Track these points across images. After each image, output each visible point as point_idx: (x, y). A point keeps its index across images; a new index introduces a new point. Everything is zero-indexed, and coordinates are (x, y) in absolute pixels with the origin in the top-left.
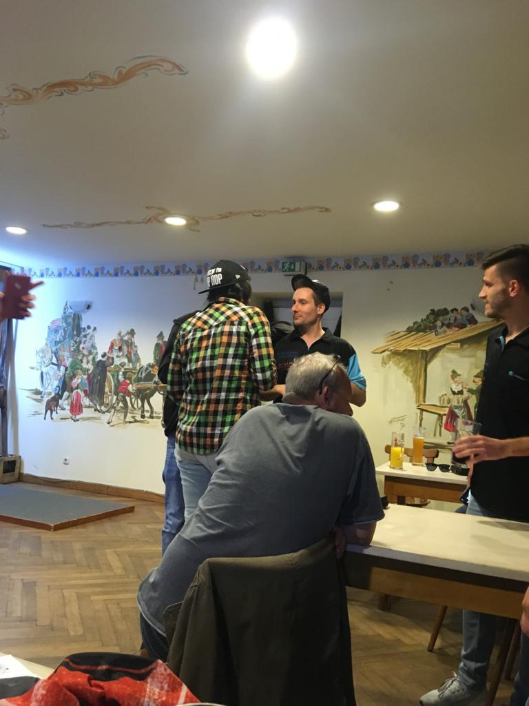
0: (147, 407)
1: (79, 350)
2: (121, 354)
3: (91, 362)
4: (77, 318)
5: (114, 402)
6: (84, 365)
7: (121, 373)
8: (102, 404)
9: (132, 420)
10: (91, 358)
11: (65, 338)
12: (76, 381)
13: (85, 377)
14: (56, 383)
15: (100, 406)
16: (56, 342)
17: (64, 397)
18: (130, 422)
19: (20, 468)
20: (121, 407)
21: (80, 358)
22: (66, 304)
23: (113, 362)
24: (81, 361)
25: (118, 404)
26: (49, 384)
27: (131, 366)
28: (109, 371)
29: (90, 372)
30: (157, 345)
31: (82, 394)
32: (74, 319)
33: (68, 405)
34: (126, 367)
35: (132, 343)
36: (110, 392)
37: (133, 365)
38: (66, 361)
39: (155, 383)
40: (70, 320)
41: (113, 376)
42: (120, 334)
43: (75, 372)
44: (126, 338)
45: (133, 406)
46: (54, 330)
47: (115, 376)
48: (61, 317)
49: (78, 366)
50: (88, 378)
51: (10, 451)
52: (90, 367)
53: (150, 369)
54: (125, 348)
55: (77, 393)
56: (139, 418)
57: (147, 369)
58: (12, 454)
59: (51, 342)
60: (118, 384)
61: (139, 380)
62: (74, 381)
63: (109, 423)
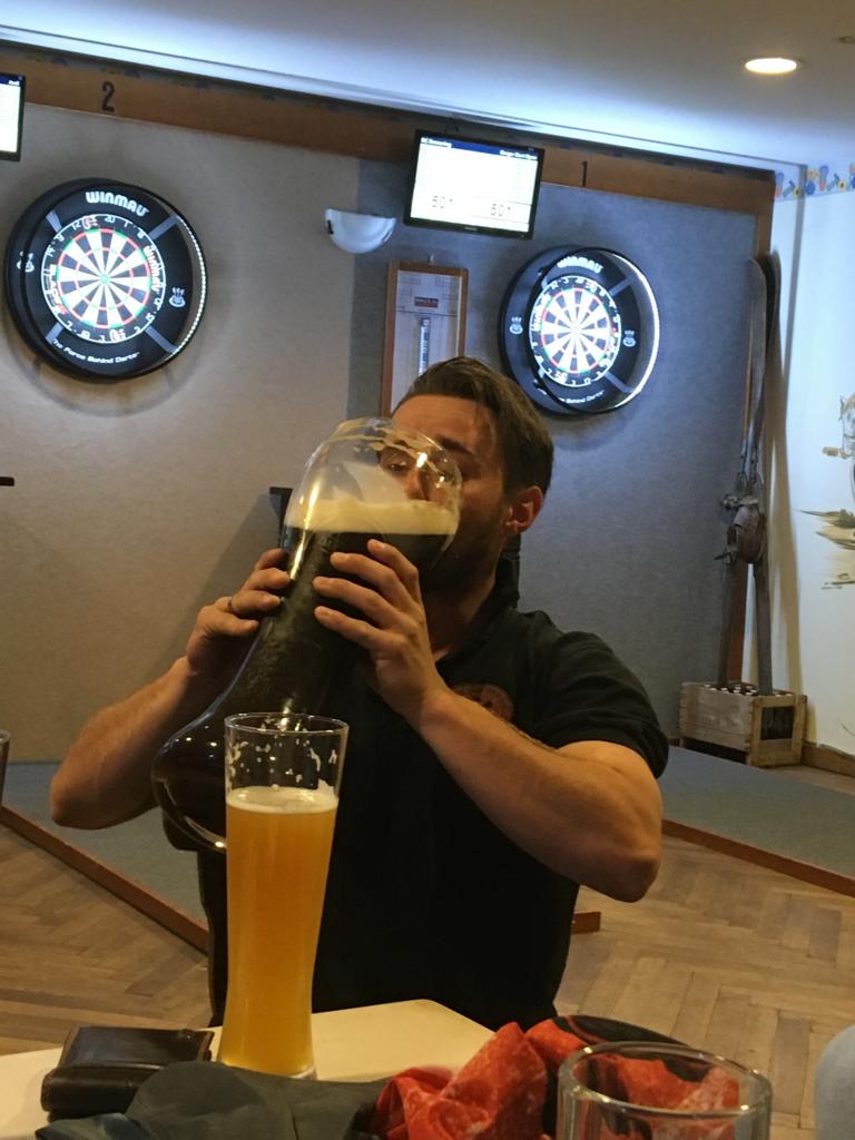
19: (805, 730)
51: (779, 681)
58: (784, 689)
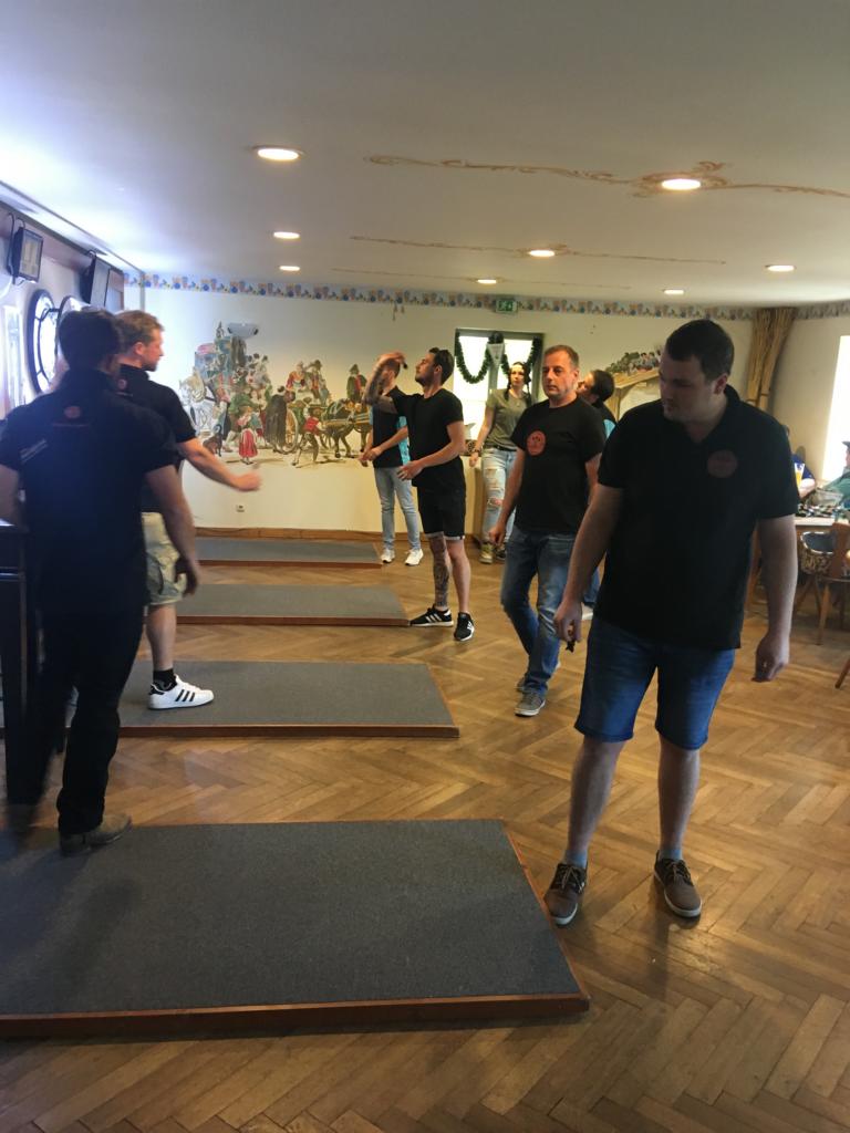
0: (342, 446)
1: (245, 384)
2: (304, 388)
3: (264, 397)
4: (238, 344)
5: (299, 440)
6: (254, 400)
7: (306, 410)
8: (283, 443)
9: (324, 460)
10: (263, 392)
11: (222, 368)
12: (244, 419)
13: (258, 414)
14: (215, 422)
15: (281, 445)
16: (209, 372)
17: (229, 438)
18: (322, 463)
20: (310, 447)
21: (247, 392)
22: (220, 326)
23: (294, 398)
24: (250, 395)
25: (305, 443)
26: (204, 423)
27: (318, 402)
28: (291, 408)
29: (263, 409)
30: (351, 379)
31: (255, 434)
32: (233, 346)
33: (236, 446)
34: (312, 403)
35: (318, 377)
36: (294, 430)
37: (321, 400)
38: (227, 395)
39: (351, 420)
40: (228, 346)
41: (296, 413)
42: (301, 366)
43: (242, 409)
44: (310, 370)
45: (324, 445)
46: (203, 356)
47: (299, 411)
48: (213, 342)
49: (245, 402)
50: (261, 416)
52: (263, 402)
53: (343, 405)
54: (309, 382)
55: (247, 432)
56: (332, 457)
57: (339, 405)
59: (202, 372)
60: (303, 422)
61: (330, 417)
62: (242, 419)
63: (294, 464)
